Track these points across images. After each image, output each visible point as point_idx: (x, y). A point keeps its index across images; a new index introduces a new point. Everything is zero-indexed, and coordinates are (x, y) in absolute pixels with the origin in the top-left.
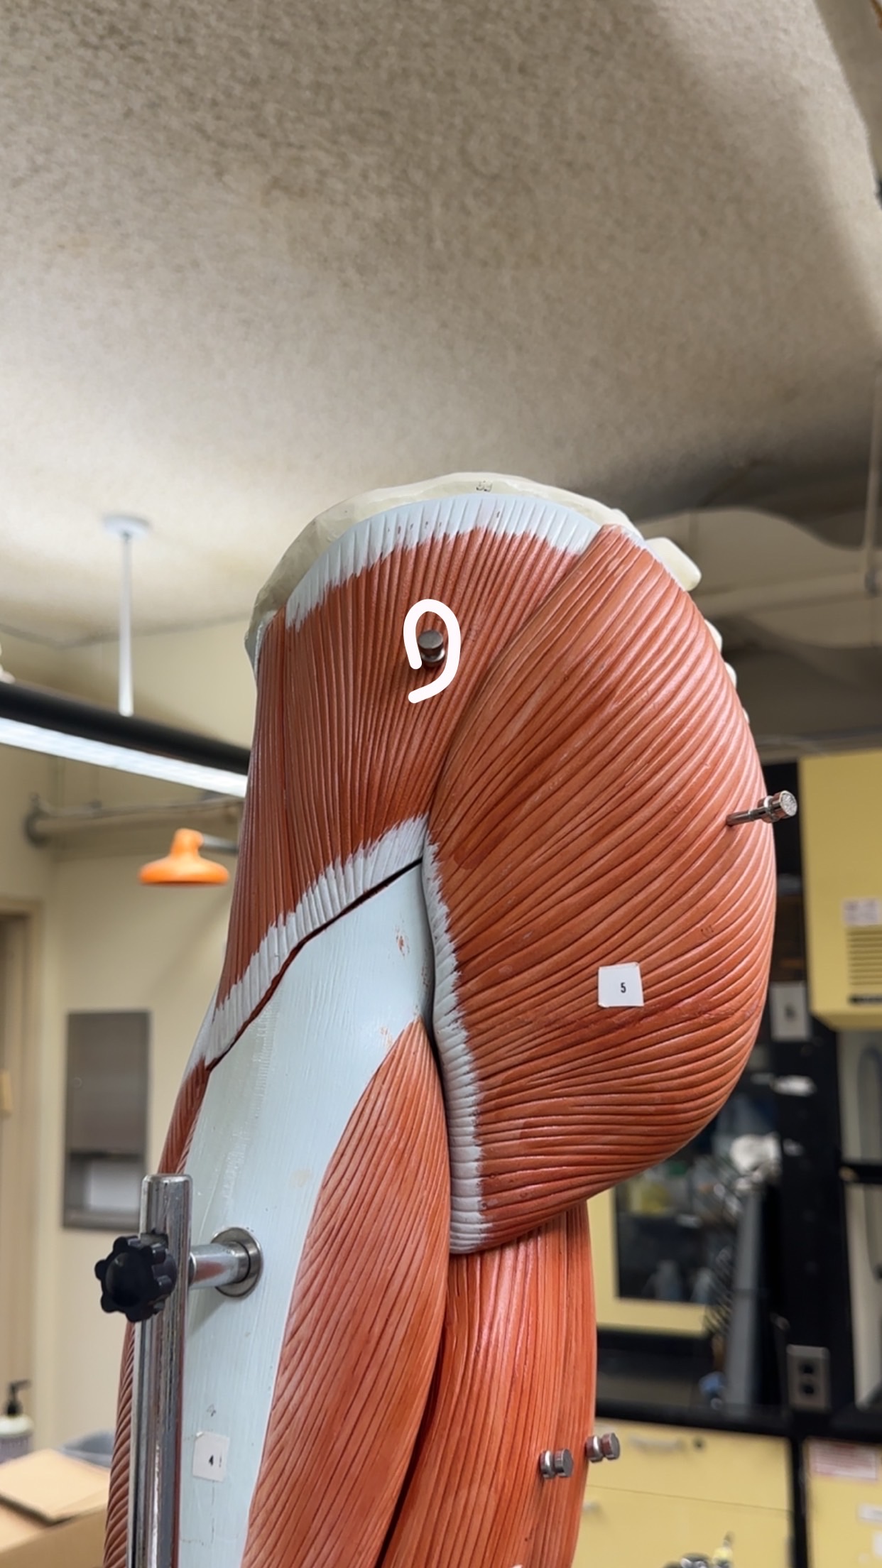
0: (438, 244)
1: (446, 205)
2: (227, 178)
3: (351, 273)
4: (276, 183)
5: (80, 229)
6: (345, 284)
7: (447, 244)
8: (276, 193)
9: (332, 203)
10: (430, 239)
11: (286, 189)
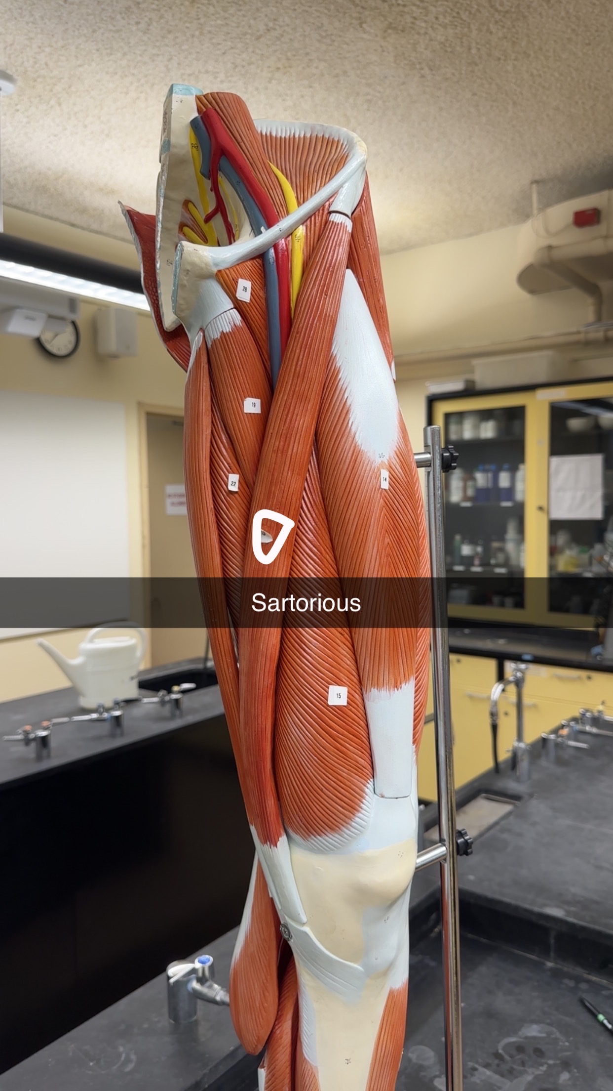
0: (474, 51)
1: (479, 30)
2: (364, 25)
3: (426, 71)
4: (390, 26)
5: (288, 59)
6: (423, 76)
7: (479, 49)
8: (390, 31)
9: (418, 34)
10: (470, 49)
11: (395, 29)
